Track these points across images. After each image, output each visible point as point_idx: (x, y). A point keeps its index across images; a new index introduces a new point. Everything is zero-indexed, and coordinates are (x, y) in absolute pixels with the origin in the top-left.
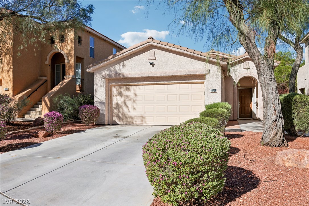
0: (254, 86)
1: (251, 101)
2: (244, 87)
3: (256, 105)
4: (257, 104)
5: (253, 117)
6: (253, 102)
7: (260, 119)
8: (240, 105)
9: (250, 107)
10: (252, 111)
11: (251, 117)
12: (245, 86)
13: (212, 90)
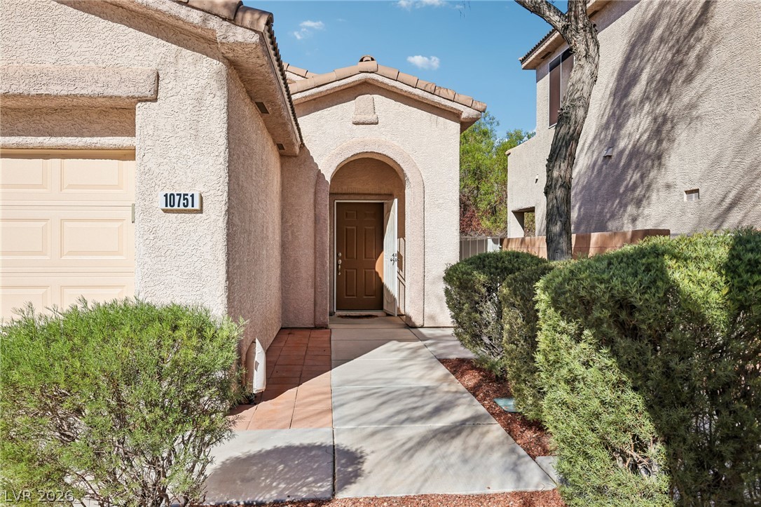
0: (390, 196)
1: (380, 248)
2: (358, 197)
3: (396, 263)
4: (400, 260)
5: (385, 307)
6: (385, 252)
7: (413, 319)
8: (340, 261)
9: (377, 270)
10: (381, 286)
11: (380, 306)
12: (358, 194)
13: (169, 199)
